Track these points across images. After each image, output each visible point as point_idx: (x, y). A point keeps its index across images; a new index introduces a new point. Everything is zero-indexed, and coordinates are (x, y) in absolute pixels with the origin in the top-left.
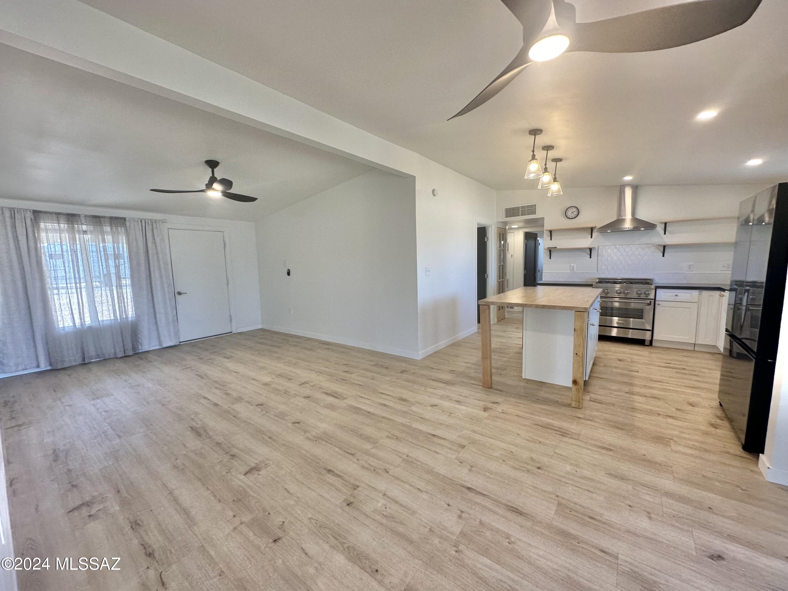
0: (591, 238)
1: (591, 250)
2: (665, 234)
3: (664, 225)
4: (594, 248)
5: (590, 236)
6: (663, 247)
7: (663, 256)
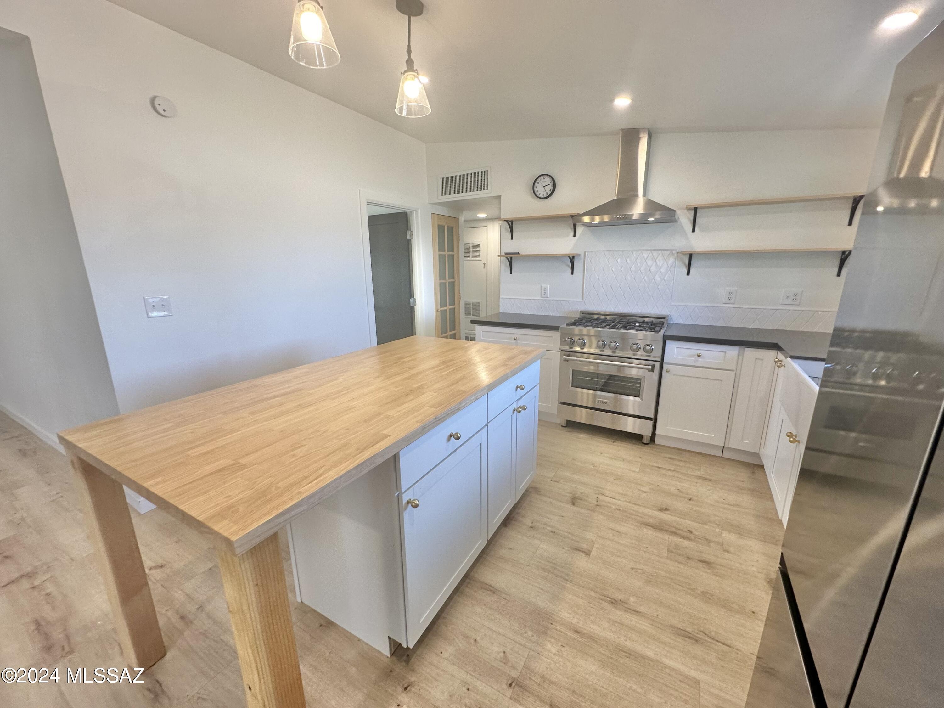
0: (574, 236)
1: (572, 259)
2: (693, 231)
3: (692, 213)
4: (579, 255)
5: (572, 234)
6: (688, 255)
7: (688, 274)
